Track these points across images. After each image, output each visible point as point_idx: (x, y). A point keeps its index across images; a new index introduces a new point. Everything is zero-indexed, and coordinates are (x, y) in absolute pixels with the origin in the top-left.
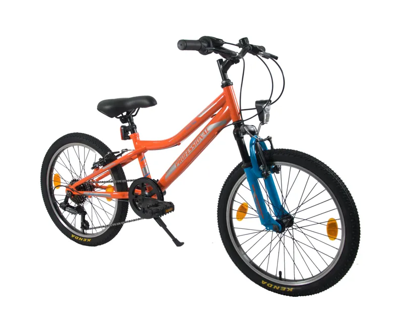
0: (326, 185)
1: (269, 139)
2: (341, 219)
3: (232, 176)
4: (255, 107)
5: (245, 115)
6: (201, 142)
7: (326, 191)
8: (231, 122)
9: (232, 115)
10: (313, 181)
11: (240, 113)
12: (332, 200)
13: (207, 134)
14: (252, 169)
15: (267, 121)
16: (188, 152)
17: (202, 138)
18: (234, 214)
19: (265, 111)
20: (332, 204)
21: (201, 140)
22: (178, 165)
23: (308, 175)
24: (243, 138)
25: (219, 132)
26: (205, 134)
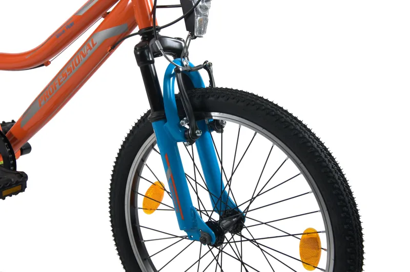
0: (302, 165)
1: (207, 66)
2: (327, 231)
3: (135, 132)
4: (179, 3)
5: (162, 18)
6: (81, 63)
7: (302, 176)
8: (137, 30)
9: (138, 16)
10: (279, 154)
11: (154, 12)
12: (312, 195)
13: (94, 49)
14: (167, 124)
15: (202, 32)
16: (59, 81)
17: (84, 56)
18: (140, 201)
19: (198, 13)
20: (311, 202)
21: (83, 60)
22: (42, 103)
23: (270, 143)
24: (153, 62)
25: (114, 46)
26: (91, 49)
